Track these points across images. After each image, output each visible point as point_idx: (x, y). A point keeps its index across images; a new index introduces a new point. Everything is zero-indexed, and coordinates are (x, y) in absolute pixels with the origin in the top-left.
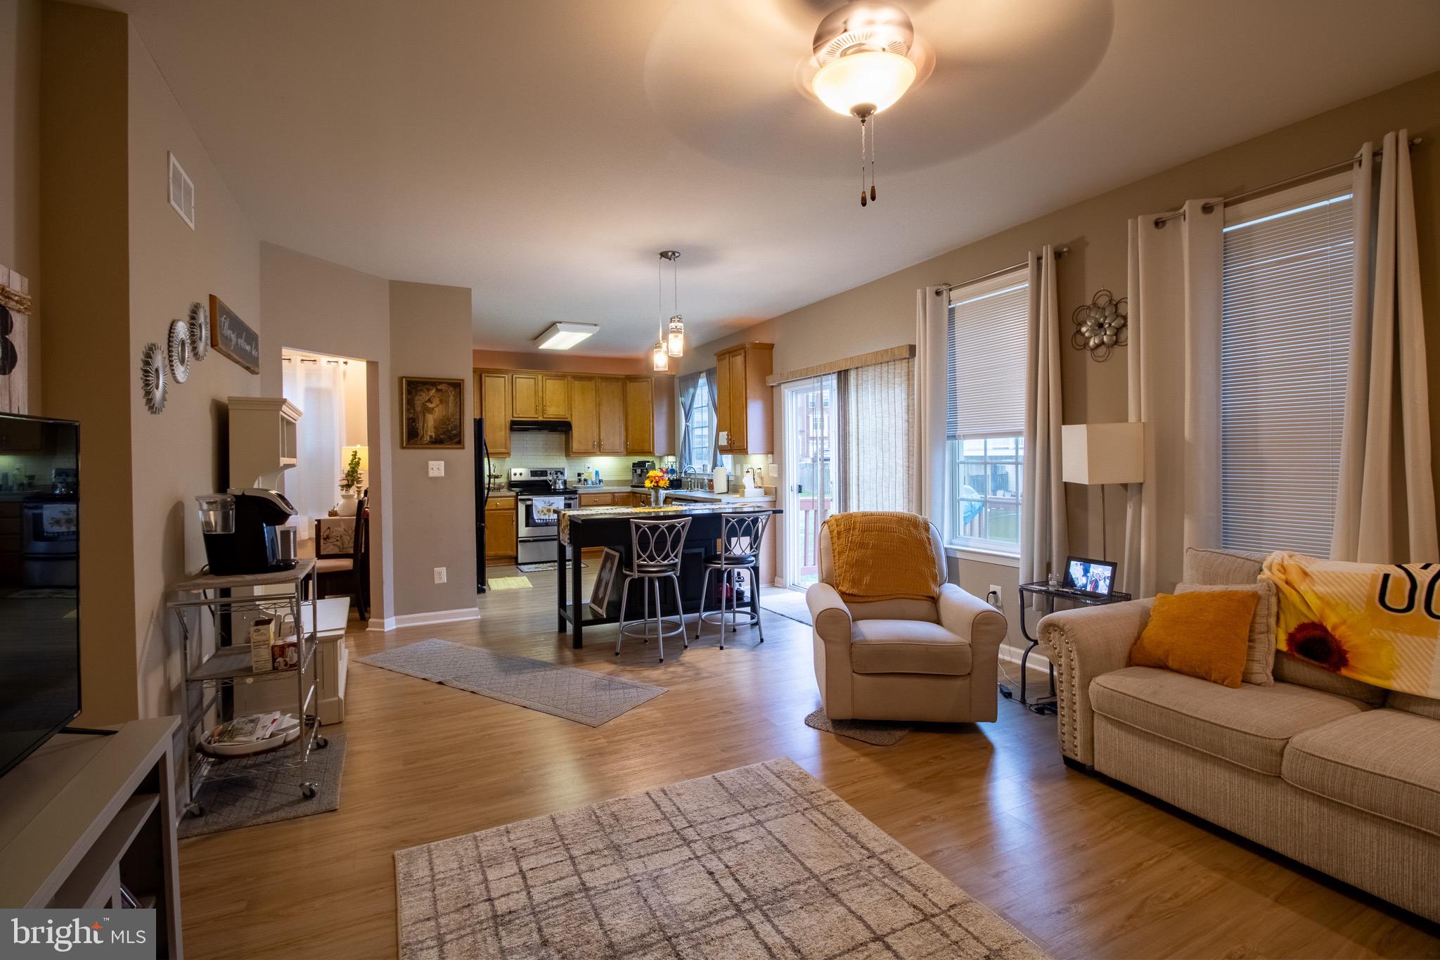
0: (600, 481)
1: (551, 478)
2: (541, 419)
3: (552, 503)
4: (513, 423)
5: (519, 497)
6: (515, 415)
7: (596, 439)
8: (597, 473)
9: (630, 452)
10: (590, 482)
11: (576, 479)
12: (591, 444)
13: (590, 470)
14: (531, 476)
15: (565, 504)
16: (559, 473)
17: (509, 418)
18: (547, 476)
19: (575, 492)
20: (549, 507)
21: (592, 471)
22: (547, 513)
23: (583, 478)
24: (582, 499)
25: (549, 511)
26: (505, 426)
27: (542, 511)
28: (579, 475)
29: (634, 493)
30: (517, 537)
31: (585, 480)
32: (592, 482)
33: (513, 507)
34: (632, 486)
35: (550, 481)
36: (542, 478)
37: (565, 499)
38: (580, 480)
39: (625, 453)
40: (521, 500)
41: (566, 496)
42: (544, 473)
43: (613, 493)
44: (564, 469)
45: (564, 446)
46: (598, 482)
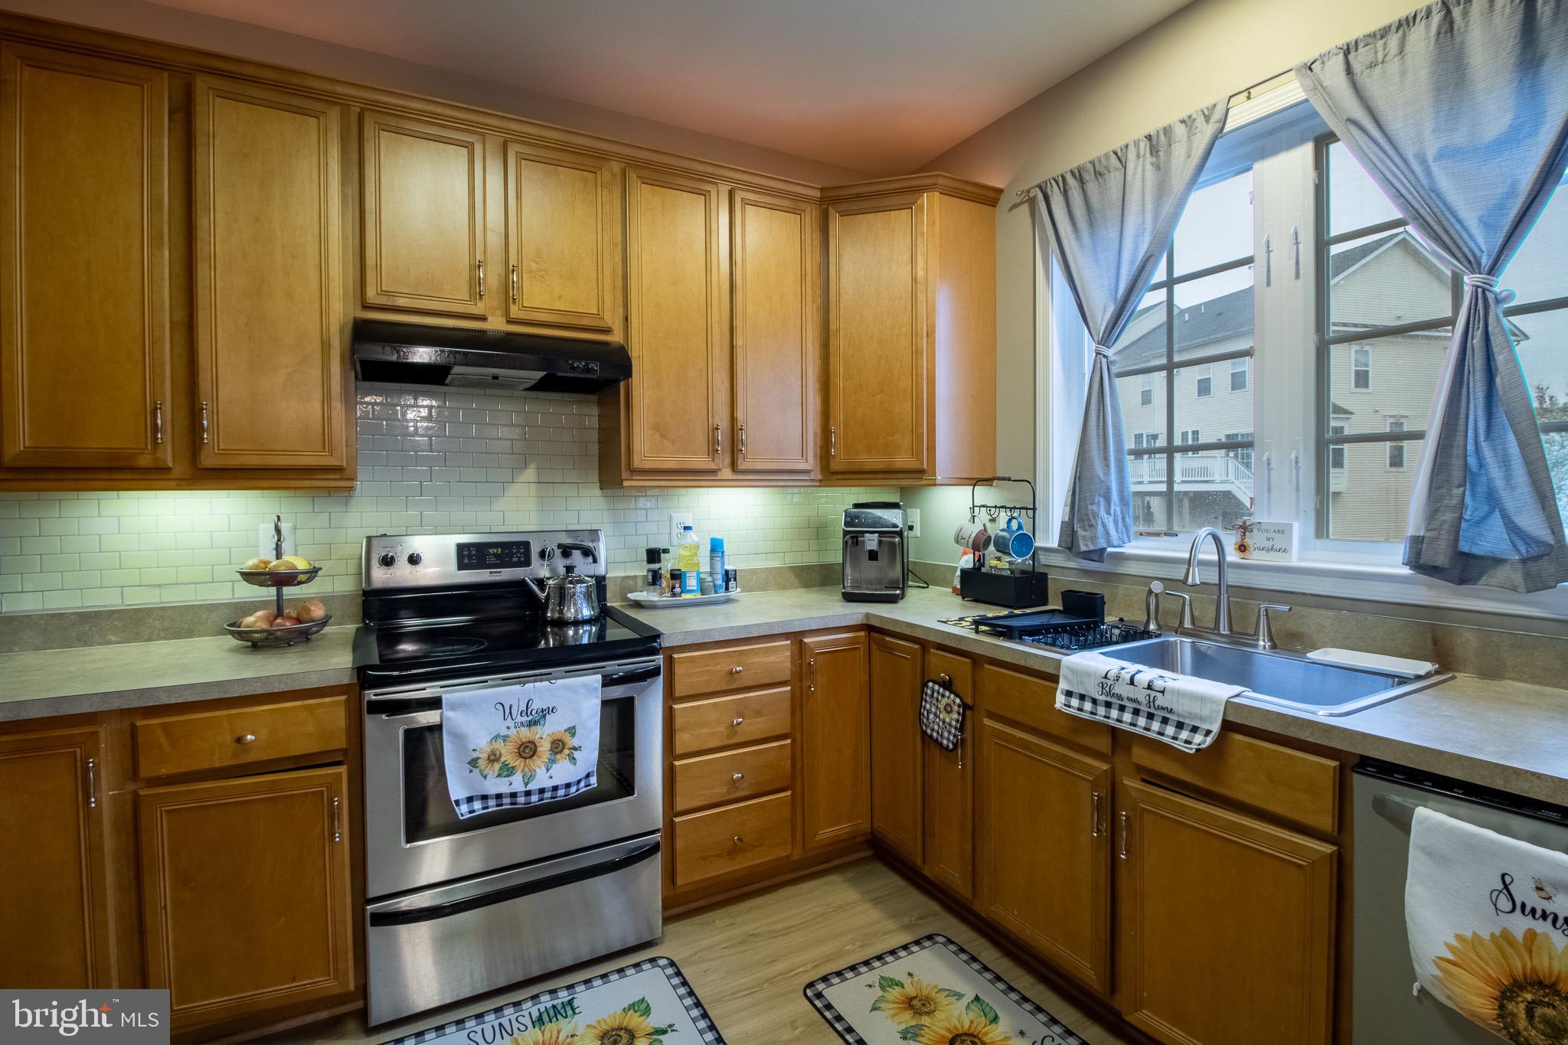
0: (728, 577)
1: (544, 573)
2: (496, 324)
3: (544, 713)
4: (363, 332)
5: (371, 695)
6: (371, 294)
7: (722, 420)
8: (716, 548)
9: (831, 473)
10: (692, 583)
11: (642, 570)
12: (701, 438)
13: (692, 536)
14: (461, 566)
15: (605, 703)
16: (577, 554)
17: (340, 311)
18: (527, 563)
19: (647, 642)
20: (525, 733)
21: (700, 539)
22: (519, 763)
23: (667, 564)
24: (679, 670)
25: (527, 750)
26: (326, 346)
27: (493, 758)
28: (654, 555)
29: (869, 628)
30: (362, 897)
31: (676, 575)
32: (701, 582)
33: (340, 742)
34: (849, 598)
35: (541, 583)
36: (506, 574)
37: (608, 681)
38: (655, 578)
39: (817, 475)
40: (376, 708)
41: (615, 667)
42: (515, 552)
43: (796, 637)
44: (594, 534)
45: (595, 449)
46: (720, 582)
